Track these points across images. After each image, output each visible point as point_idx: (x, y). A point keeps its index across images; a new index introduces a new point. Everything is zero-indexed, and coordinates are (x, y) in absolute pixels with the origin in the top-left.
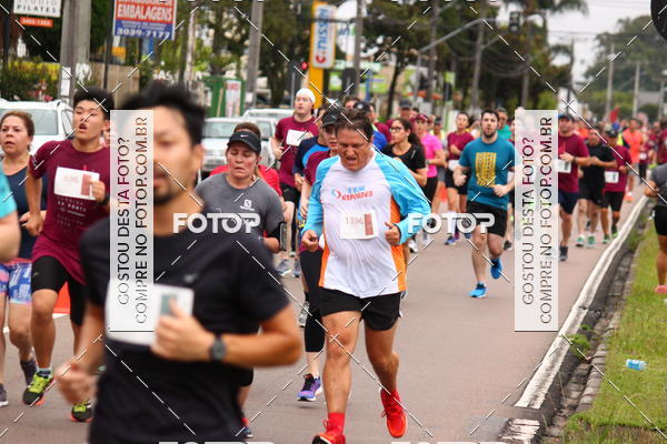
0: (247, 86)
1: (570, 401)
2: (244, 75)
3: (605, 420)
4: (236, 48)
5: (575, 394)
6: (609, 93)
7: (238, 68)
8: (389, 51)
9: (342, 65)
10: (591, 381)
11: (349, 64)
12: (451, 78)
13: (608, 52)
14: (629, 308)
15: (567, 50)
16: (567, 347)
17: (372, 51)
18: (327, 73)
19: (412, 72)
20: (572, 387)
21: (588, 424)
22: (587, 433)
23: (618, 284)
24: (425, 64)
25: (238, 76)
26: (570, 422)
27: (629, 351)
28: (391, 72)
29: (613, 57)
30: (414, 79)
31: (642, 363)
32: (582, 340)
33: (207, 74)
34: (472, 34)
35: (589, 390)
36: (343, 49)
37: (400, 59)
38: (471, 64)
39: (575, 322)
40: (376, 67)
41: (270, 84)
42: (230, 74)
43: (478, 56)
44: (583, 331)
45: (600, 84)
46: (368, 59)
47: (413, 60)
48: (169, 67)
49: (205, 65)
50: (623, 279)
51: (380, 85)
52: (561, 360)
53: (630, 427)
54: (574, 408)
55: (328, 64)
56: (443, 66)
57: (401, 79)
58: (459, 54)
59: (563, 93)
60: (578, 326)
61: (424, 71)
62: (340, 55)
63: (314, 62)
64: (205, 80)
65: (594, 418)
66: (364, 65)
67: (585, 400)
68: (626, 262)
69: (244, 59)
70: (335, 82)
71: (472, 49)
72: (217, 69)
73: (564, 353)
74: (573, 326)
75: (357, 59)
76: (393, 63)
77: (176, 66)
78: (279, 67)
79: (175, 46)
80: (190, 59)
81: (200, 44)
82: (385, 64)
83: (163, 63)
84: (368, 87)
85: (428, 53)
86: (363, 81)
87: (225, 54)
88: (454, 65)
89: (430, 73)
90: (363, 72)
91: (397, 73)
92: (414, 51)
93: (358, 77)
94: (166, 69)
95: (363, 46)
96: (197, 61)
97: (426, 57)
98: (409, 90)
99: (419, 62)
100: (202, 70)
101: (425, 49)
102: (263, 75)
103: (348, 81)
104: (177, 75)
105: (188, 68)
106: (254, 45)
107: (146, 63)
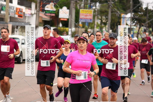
2: (107, 30)
4: (105, 24)
7: (106, 28)
8: (138, 24)
11: (129, 27)
12: (151, 29)
17: (134, 24)
19: (143, 28)
24: (145, 26)
30: (143, 30)
36: (128, 23)
37: (140, 25)
40: (135, 27)
41: (112, 31)
42: (104, 29)
46: (133, 26)
47: (143, 26)
49: (99, 27)
51: (136, 31)
56: (149, 27)
57: (140, 30)
69: (107, 26)
72: (101, 29)
75: (131, 26)
76: (138, 26)
77: (93, 28)
78: (114, 27)
79: (92, 24)
80: (95, 26)
81: (97, 23)
82: (137, 27)
83: (90, 27)
84: (133, 32)
85: (146, 24)
86: (132, 30)
87: (103, 25)
88: (151, 27)
89: (146, 29)
90: (132, 28)
91: (139, 28)
92: (143, 24)
93: (131, 29)
94: (90, 28)
95: (132, 23)
96: (97, 27)
97: (146, 25)
98: (142, 32)
99: (144, 26)
100: (98, 29)
101: (145, 23)
102: (111, 29)
103: (129, 30)
104: (93, 30)
105: (95, 28)
106: (109, 23)
107: (86, 27)
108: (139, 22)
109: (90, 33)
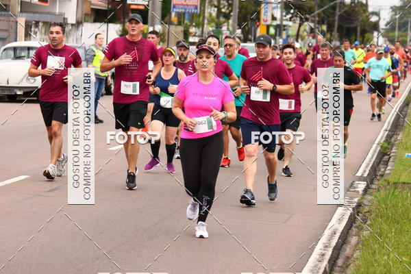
0: (232, 33)
1: (380, 173)
2: (231, 28)
3: (396, 181)
4: (227, 16)
5: (382, 170)
6: (397, 33)
7: (228, 25)
8: (296, 16)
9: (275, 23)
10: (390, 164)
11: (278, 22)
12: (324, 28)
13: (396, 14)
14: (407, 130)
15: (377, 14)
16: (379, 148)
17: (290, 16)
18: (268, 27)
19: (307, 26)
20: (381, 166)
21: (389, 183)
22: (388, 187)
23: (402, 119)
24: (313, 21)
25: (228, 29)
26: (380, 182)
27: (407, 149)
28: (297, 25)
29: (397, 16)
30: (308, 28)
32: (386, 145)
33: (214, 28)
34: (334, 8)
35: (389, 168)
36: (275, 15)
37: (301, 19)
38: (334, 21)
39: (382, 137)
40: (290, 23)
41: (243, 32)
42: (224, 28)
43: (337, 17)
44: (386, 141)
45: (393, 29)
46: (287, 20)
47: (307, 20)
48: (197, 26)
49: (213, 24)
51: (293, 32)
52: (376, 154)
54: (382, 176)
55: (269, 22)
56: (321, 22)
57: (302, 29)
58: (328, 17)
59: (376, 34)
60: (384, 139)
61: (312, 25)
62: (274, 18)
63: (262, 22)
64: (213, 31)
65: (392, 180)
66: (285, 23)
67: (387, 172)
68: (405, 109)
69: (231, 21)
70: (272, 31)
71: (334, 14)
72: (219, 26)
73: (377, 151)
74: (381, 139)
75: (282, 20)
76: (298, 21)
77: (200, 25)
79: (199, 16)
80: (206, 21)
81: (211, 15)
82: (294, 22)
83: (194, 24)
84: (287, 32)
85: (314, 16)
86: (284, 30)
87: (222, 19)
89: (315, 26)
90: (285, 26)
91: (300, 26)
92: (308, 16)
93: (282, 28)
94: (195, 26)
95: (284, 14)
96: (209, 22)
97: (313, 19)
98: (305, 33)
99: (310, 20)
100: (212, 27)
101: (312, 15)
102: (239, 28)
103: (278, 30)
104: (201, 29)
105: (205, 26)
106: (235, 15)
107: (186, 24)
109: (195, 36)
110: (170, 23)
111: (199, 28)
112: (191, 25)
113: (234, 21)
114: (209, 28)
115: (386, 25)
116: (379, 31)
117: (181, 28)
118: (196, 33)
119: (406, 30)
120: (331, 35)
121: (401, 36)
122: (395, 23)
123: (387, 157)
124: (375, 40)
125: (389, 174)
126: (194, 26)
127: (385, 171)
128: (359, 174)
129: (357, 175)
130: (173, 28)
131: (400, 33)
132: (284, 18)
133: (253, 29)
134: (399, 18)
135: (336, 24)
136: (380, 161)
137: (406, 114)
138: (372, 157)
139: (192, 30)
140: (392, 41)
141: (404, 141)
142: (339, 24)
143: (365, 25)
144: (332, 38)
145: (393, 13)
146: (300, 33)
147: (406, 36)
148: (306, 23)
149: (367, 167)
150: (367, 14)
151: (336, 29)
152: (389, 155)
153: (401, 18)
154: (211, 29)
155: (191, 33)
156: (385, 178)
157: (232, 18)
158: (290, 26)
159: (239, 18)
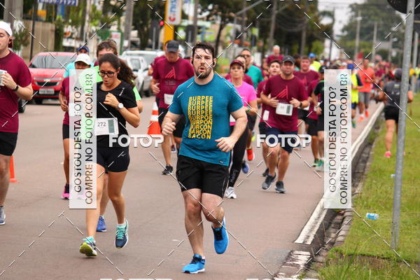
0: (125, 36)
1: (330, 240)
2: (123, 29)
3: (352, 252)
4: (118, 11)
5: (333, 235)
6: (357, 42)
7: (119, 24)
8: (216, 14)
9: (186, 23)
10: (344, 227)
11: (190, 22)
12: (256, 32)
13: (357, 16)
14: (368, 180)
15: (330, 14)
17: (205, 14)
18: (176, 28)
19: (231, 28)
20: (332, 230)
21: (342, 254)
22: (341, 260)
23: (362, 165)
24: (240, 22)
25: (119, 30)
26: (330, 253)
27: (368, 207)
28: (217, 27)
29: (359, 18)
30: (232, 32)
31: (376, 215)
33: (99, 28)
35: (342, 233)
36: (186, 12)
37: (223, 19)
38: (269, 23)
40: (208, 24)
41: (140, 35)
42: (114, 28)
43: (273, 18)
45: (352, 36)
46: (202, 19)
47: (231, 20)
48: (74, 24)
49: (97, 22)
50: (365, 162)
51: (211, 36)
52: (325, 213)
53: (368, 256)
54: (332, 244)
55: (177, 22)
56: (251, 24)
57: (224, 32)
59: (327, 42)
61: (239, 27)
62: (184, 16)
63: (168, 22)
64: (97, 31)
65: (346, 250)
66: (200, 23)
67: (340, 239)
68: (367, 150)
69: (123, 19)
70: (182, 34)
71: (269, 12)
72: (106, 25)
75: (196, 19)
76: (218, 22)
77: (78, 23)
78: (145, 23)
79: (78, 10)
80: (87, 18)
81: (94, 8)
82: (214, 23)
83: (70, 21)
84: (202, 37)
85: (241, 15)
86: (199, 33)
87: (111, 16)
88: (258, 23)
89: (242, 28)
90: (200, 28)
91: (221, 28)
92: (232, 14)
93: (196, 30)
94: (72, 24)
95: (199, 10)
96: (92, 19)
97: (240, 18)
98: (229, 39)
99: (235, 21)
100: (96, 26)
101: (239, 13)
102: (135, 29)
103: (190, 33)
104: (79, 29)
105: (86, 24)
106: (130, 10)
107: (59, 20)
108: (220, 9)
109: (71, 37)
110: (36, 18)
111: (77, 27)
112: (66, 22)
113: (127, 18)
114: (91, 27)
115: (343, 30)
116: (332, 39)
117: (51, 27)
118: (72, 34)
119: (371, 38)
120: (265, 42)
121: (364, 47)
122: (356, 28)
123: (339, 217)
124: (327, 50)
125: (342, 242)
126: (70, 24)
127: (337, 237)
128: (300, 240)
129: (297, 242)
130: (39, 26)
131: (363, 42)
132: (199, 16)
133: (155, 30)
134: (361, 21)
135: (273, 27)
136: (330, 223)
137: (368, 158)
138: (319, 218)
139: (68, 29)
140: (350, 53)
141: (364, 195)
142: (276, 26)
143: (313, 30)
144: (266, 47)
145: (353, 13)
146: (222, 38)
147: (371, 47)
148: (230, 25)
149: (311, 231)
150: (317, 14)
151: (271, 34)
152: (343, 214)
153: (363, 21)
154: (94, 28)
155: (65, 34)
156: (337, 247)
157: (124, 13)
158: (207, 29)
159: (135, 15)
